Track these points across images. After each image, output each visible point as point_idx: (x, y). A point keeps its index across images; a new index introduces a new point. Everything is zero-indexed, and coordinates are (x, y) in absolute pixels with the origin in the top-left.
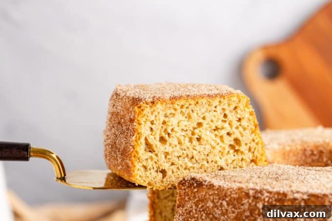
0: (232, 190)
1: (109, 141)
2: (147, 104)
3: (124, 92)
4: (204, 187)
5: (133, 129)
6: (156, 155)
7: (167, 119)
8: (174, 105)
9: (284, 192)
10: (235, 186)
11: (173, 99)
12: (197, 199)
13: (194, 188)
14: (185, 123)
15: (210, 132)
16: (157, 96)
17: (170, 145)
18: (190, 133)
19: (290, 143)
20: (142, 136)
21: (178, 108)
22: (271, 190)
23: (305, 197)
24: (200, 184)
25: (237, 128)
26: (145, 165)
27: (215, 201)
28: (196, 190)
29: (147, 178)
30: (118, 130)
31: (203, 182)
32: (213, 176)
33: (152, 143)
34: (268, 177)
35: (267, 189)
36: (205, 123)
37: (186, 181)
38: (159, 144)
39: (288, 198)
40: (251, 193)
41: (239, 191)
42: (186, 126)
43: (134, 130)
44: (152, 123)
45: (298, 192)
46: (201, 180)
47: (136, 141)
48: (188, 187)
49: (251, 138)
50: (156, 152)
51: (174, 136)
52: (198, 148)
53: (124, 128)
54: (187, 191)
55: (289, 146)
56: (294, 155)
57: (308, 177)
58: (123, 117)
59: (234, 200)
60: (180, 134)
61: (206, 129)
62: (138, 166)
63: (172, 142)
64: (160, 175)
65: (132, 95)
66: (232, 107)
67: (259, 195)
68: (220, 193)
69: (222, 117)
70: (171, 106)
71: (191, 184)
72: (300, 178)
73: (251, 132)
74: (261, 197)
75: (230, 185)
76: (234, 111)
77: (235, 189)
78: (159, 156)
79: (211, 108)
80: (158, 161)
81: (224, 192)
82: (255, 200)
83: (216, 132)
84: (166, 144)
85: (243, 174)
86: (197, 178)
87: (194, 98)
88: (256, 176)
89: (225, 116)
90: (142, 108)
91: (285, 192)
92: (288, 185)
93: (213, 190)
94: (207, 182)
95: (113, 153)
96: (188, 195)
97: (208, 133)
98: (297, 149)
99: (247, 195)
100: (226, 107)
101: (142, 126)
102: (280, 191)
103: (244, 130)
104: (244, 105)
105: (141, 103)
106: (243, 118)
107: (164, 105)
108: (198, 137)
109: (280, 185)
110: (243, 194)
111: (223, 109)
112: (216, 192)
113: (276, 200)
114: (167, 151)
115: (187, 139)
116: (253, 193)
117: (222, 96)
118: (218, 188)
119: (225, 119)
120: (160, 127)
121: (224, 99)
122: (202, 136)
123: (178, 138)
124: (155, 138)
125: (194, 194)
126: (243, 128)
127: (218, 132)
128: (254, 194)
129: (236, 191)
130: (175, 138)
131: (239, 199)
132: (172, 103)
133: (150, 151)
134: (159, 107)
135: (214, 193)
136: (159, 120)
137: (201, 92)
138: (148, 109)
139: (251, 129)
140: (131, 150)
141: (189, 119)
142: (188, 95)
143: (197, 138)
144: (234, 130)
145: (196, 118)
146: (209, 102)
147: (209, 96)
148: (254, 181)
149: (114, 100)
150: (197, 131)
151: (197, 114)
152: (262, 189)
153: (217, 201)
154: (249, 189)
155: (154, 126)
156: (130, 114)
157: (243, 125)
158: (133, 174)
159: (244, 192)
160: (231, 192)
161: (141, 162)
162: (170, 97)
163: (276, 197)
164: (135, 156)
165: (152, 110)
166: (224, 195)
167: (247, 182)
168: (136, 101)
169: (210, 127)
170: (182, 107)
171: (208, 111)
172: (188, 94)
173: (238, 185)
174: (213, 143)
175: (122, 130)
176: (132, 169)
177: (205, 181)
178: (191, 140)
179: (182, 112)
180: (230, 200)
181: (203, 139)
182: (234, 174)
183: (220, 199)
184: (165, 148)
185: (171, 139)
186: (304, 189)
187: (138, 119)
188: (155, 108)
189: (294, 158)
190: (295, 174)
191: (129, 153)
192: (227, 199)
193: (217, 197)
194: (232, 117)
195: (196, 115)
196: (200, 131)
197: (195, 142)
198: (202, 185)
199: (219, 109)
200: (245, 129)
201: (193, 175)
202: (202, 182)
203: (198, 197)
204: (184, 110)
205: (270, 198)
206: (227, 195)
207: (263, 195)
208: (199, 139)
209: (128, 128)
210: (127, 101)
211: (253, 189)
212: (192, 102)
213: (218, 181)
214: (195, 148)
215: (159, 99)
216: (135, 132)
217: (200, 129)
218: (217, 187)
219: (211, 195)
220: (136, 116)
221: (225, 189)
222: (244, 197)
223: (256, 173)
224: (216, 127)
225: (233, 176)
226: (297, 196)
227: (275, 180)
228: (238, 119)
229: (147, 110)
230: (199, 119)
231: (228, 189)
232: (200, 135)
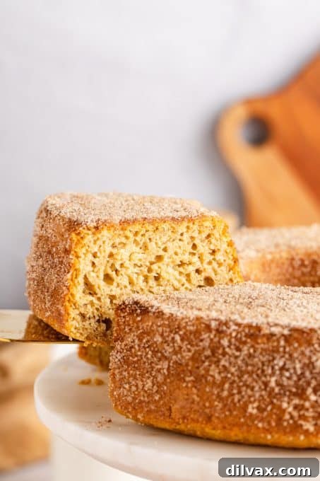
0: (187, 320)
1: (34, 275)
2: (89, 229)
3: (57, 209)
4: (151, 314)
5: (69, 263)
6: (99, 299)
7: (114, 251)
8: (126, 232)
9: (257, 324)
10: (193, 314)
11: (125, 223)
12: (141, 331)
13: (138, 315)
14: (139, 256)
15: (173, 268)
16: (103, 218)
17: (118, 285)
18: (146, 270)
19: (273, 249)
20: (81, 273)
21: (131, 235)
22: (240, 321)
23: (286, 332)
24: (145, 311)
25: (210, 263)
26: (82, 312)
27: (165, 334)
28: (139, 319)
29: (85, 331)
30: (47, 261)
31: (150, 308)
32: (163, 298)
33: (93, 283)
34: (237, 303)
35: (235, 320)
36: (166, 255)
37: (126, 306)
38: (102, 283)
39: (262, 333)
40: (214, 324)
41: (197, 322)
42: (140, 260)
43: (70, 266)
44: (95, 256)
45: (276, 325)
46: (146, 305)
47: (72, 280)
48: (129, 314)
49: (228, 277)
50: (99, 296)
51: (123, 273)
52: (155, 289)
53: (56, 260)
54: (127, 319)
55: (271, 253)
56: (278, 266)
57: (291, 303)
58: (55, 244)
59: (191, 333)
60: (132, 270)
61: (168, 265)
62: (74, 313)
63: (120, 282)
64: (104, 326)
65: (68, 215)
66: (204, 235)
67: (224, 328)
68: (171, 324)
69: (189, 248)
70: (121, 232)
71: (133, 310)
72: (281, 304)
73: (228, 269)
74: (226, 331)
75: (185, 313)
76: (207, 241)
77: (191, 318)
78: (102, 300)
79: (176, 235)
80: (101, 307)
81: (177, 323)
82: (218, 335)
83: (181, 269)
84: (112, 284)
85: (205, 297)
86: (141, 303)
87: (153, 222)
88: (221, 300)
89: (194, 246)
90: (82, 235)
91: (259, 325)
92: (264, 316)
93: (163, 319)
94: (154, 308)
95: (39, 292)
96: (129, 325)
97: (170, 270)
98: (281, 257)
99: (208, 328)
100: (196, 234)
101: (81, 260)
102: (252, 323)
103: (219, 267)
104: (221, 232)
105: (81, 229)
106: (219, 250)
107: (112, 231)
108: (156, 275)
109: (253, 314)
110: (203, 325)
111: (192, 238)
112: (167, 323)
113: (246, 336)
114: (113, 293)
115: (142, 278)
116: (216, 326)
117: (191, 220)
118: (169, 317)
119: (195, 252)
120: (105, 262)
121: (194, 224)
122: (162, 274)
123: (129, 277)
124: (98, 277)
125: (137, 324)
126: (218, 263)
127: (184, 268)
128: (218, 327)
129: (194, 322)
130: (125, 276)
131: (197, 333)
132: (122, 229)
133: (90, 294)
134: (105, 234)
135: (164, 324)
136: (105, 251)
137: (162, 214)
138: (90, 236)
139: (229, 265)
140: (65, 293)
141: (145, 250)
142: (146, 218)
143: (155, 277)
144: (206, 266)
145: (154, 250)
146: (174, 228)
147: (173, 219)
148: (218, 308)
149: (42, 218)
150: (155, 267)
151: (156, 243)
152: (228, 319)
153: (167, 334)
154: (210, 320)
155: (97, 259)
156: (64, 242)
157: (217, 259)
158: (66, 324)
159: (203, 323)
160: (187, 323)
161: (78, 309)
162: (121, 220)
163: (247, 330)
164: (69, 301)
165: (96, 238)
166: (176, 326)
167: (208, 309)
168: (73, 225)
169: (173, 262)
170: (136, 234)
171: (172, 240)
172: (145, 216)
173: (196, 313)
174: (177, 284)
175: (53, 263)
176: (65, 318)
177: (152, 307)
178: (146, 279)
179: (135, 240)
180: (185, 333)
181: (163, 279)
182: (192, 297)
183: (171, 332)
184: (111, 290)
185: (119, 278)
186: (285, 321)
187: (76, 250)
188: (99, 236)
189: (278, 270)
190: (275, 297)
191: (62, 296)
192: (181, 333)
193: (168, 330)
194: (203, 248)
195: (154, 246)
196: (159, 267)
197: (152, 282)
198: (148, 312)
199: (186, 237)
200: (220, 265)
201: (137, 297)
202: (147, 308)
203: (143, 328)
204: (138, 238)
205: (238, 333)
206: (182, 327)
207: (229, 328)
208: (157, 278)
209: (62, 262)
210: (61, 223)
211: (215, 320)
212: (151, 228)
213: (170, 306)
214: (151, 289)
215: (105, 223)
216: (71, 267)
217: (160, 264)
218: (168, 315)
219: (160, 326)
220: (73, 246)
221: (178, 318)
222: (204, 331)
223: (222, 296)
224: (181, 262)
225: (191, 300)
226: (275, 330)
227: (247, 307)
228: (211, 252)
229: (89, 238)
230: (158, 251)
231: (183, 319)
232: (159, 272)
